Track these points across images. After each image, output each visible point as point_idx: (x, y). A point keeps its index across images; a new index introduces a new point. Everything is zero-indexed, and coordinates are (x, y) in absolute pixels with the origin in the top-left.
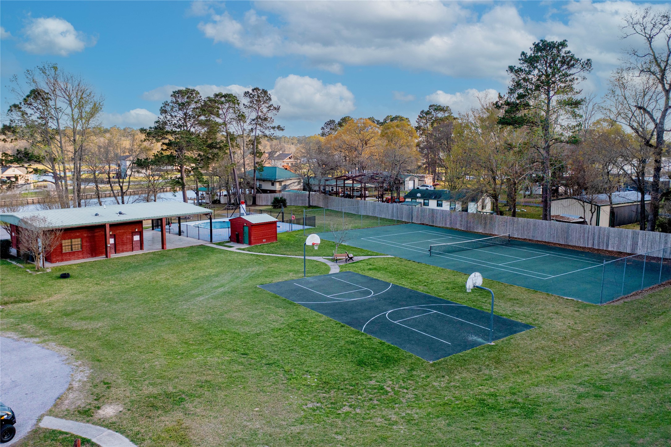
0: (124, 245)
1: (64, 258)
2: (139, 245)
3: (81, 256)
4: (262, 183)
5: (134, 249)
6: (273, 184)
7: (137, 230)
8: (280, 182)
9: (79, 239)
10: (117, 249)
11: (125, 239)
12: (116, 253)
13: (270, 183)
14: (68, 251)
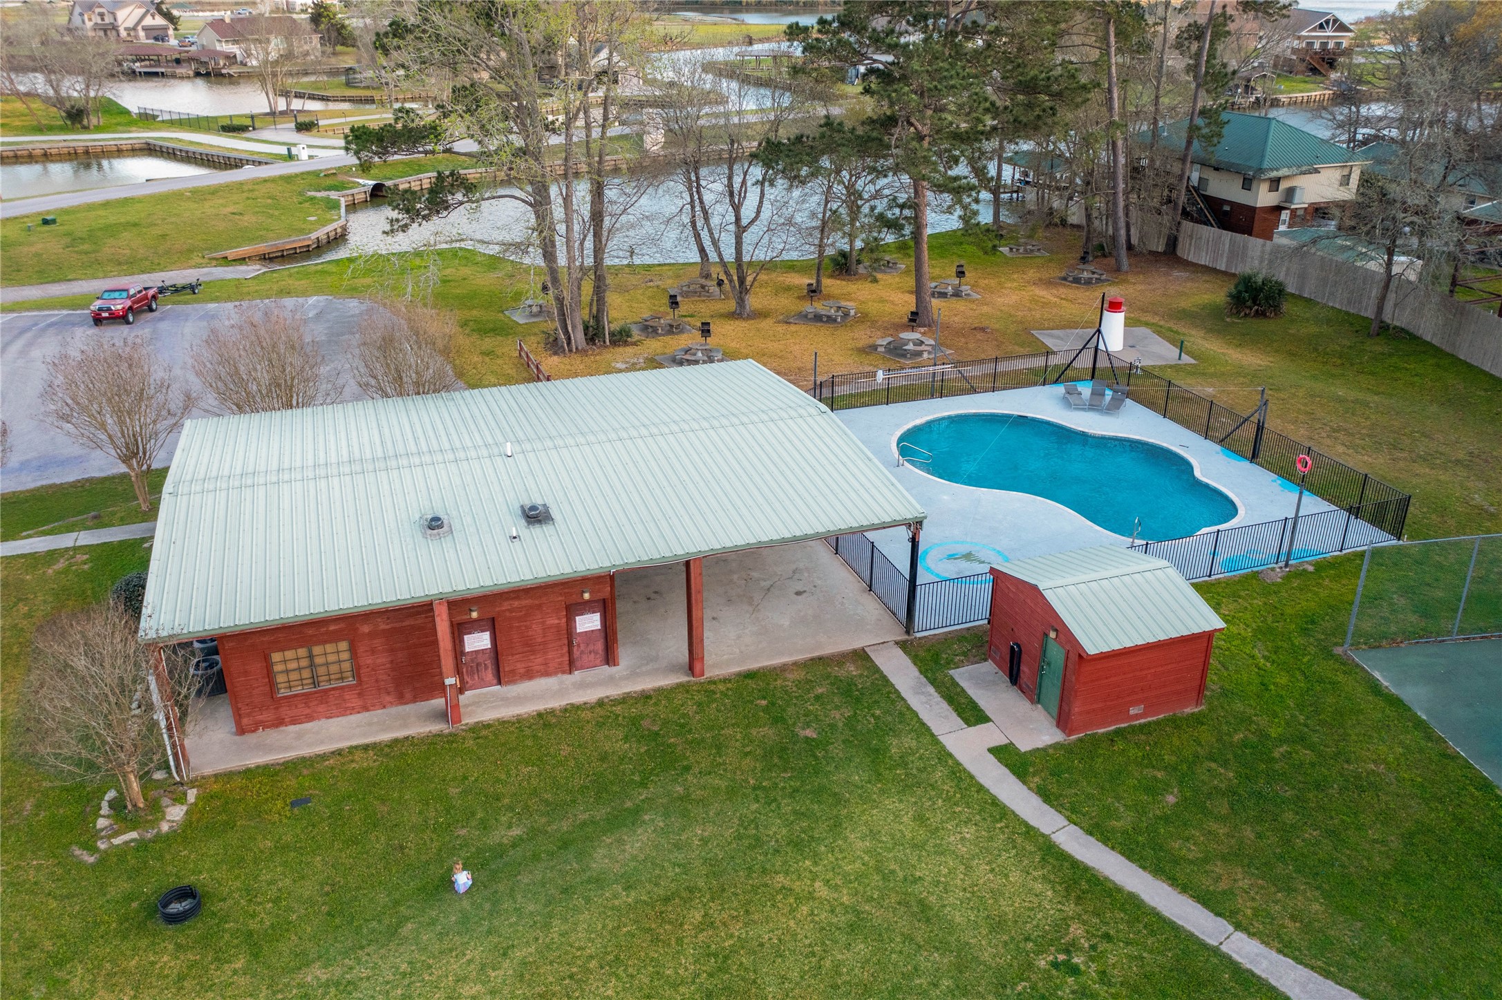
0: (533, 652)
1: (285, 712)
2: (600, 646)
3: (356, 702)
4: (1210, 175)
5: (578, 664)
6: (1247, 184)
7: (587, 596)
8: (1275, 183)
9: (344, 645)
10: (506, 667)
11: (536, 630)
12: (499, 683)
13: (1239, 182)
14: (298, 690)
